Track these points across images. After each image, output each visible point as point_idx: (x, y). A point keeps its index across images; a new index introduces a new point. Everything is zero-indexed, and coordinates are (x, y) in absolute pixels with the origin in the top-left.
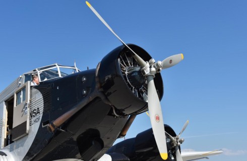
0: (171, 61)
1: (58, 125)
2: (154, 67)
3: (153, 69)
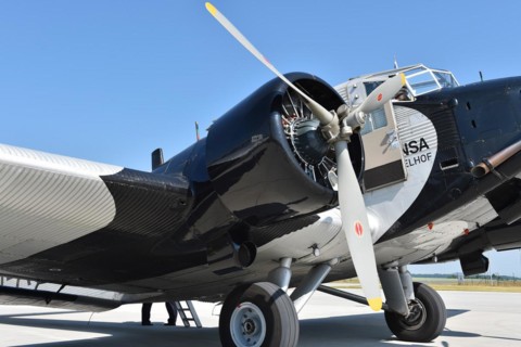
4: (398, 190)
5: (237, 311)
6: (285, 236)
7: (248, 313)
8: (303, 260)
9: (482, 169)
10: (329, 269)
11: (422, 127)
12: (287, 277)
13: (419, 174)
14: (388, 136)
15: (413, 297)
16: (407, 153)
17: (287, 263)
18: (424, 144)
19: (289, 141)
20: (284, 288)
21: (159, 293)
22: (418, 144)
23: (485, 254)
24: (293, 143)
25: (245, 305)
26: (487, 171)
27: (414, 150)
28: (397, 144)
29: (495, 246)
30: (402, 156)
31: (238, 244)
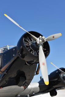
0: (53, 37)
1: (3, 71)
2: (41, 40)
3: (41, 41)
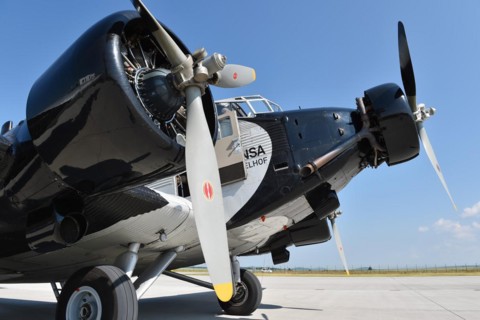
4: (237, 189)
5: (75, 294)
6: (132, 219)
7: (87, 297)
8: (151, 246)
9: (309, 169)
10: (174, 256)
11: (261, 137)
12: (133, 261)
13: (256, 174)
14: (233, 143)
15: (239, 281)
16: (247, 157)
17: (135, 248)
18: (261, 150)
19: (133, 85)
20: (129, 274)
21: (19, 275)
22: (257, 150)
23: (288, 249)
24: (137, 88)
25: (84, 289)
26: (313, 171)
27: (253, 154)
28: (240, 150)
29: (294, 243)
30: (244, 159)
31: (61, 214)
